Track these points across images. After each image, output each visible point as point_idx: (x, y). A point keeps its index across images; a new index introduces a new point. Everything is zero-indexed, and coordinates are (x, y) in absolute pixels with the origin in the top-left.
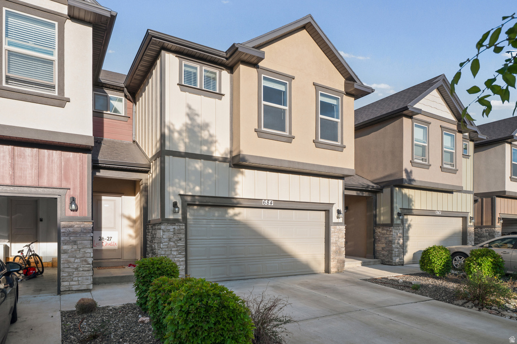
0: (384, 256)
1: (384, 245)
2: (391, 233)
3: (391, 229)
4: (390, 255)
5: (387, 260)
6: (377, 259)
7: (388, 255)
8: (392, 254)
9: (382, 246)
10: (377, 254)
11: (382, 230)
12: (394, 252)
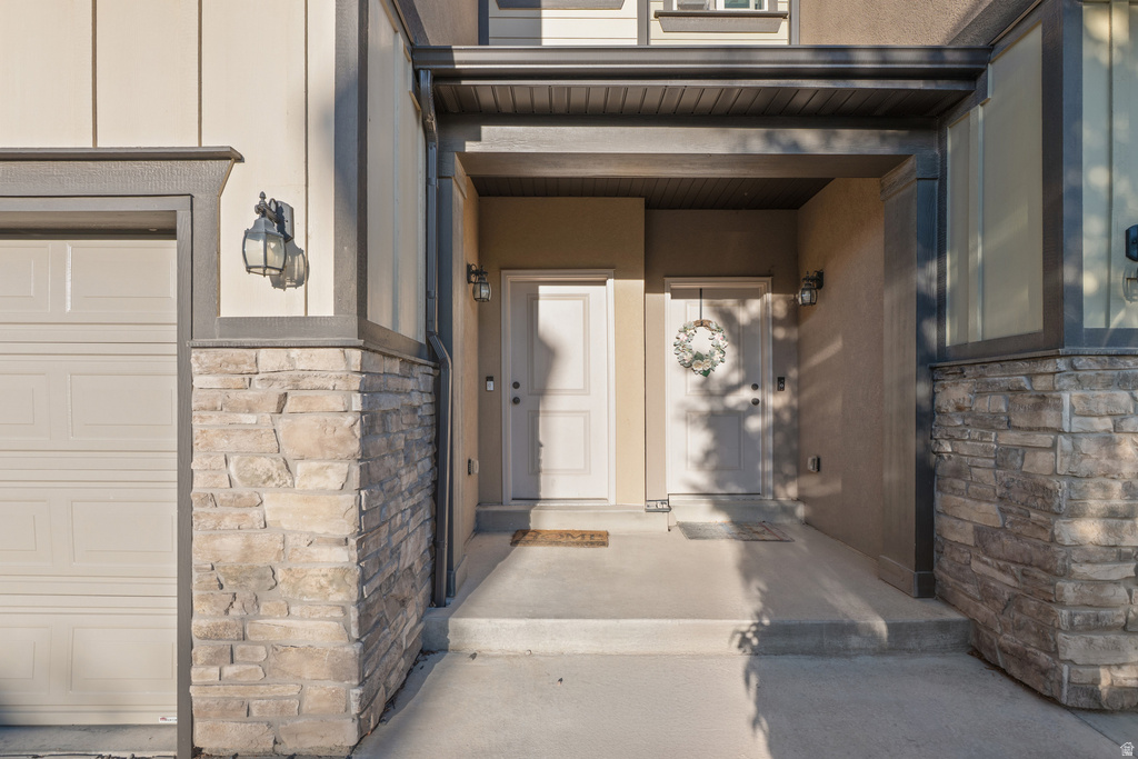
0: (988, 595)
1: (988, 513)
2: (1049, 418)
3: (1041, 384)
4: (1031, 605)
5: (1008, 640)
6: (946, 600)
7: (1014, 601)
8: (1052, 600)
9: (978, 519)
10: (944, 568)
11: (980, 394)
12: (1069, 590)
